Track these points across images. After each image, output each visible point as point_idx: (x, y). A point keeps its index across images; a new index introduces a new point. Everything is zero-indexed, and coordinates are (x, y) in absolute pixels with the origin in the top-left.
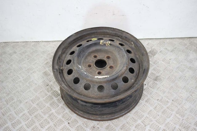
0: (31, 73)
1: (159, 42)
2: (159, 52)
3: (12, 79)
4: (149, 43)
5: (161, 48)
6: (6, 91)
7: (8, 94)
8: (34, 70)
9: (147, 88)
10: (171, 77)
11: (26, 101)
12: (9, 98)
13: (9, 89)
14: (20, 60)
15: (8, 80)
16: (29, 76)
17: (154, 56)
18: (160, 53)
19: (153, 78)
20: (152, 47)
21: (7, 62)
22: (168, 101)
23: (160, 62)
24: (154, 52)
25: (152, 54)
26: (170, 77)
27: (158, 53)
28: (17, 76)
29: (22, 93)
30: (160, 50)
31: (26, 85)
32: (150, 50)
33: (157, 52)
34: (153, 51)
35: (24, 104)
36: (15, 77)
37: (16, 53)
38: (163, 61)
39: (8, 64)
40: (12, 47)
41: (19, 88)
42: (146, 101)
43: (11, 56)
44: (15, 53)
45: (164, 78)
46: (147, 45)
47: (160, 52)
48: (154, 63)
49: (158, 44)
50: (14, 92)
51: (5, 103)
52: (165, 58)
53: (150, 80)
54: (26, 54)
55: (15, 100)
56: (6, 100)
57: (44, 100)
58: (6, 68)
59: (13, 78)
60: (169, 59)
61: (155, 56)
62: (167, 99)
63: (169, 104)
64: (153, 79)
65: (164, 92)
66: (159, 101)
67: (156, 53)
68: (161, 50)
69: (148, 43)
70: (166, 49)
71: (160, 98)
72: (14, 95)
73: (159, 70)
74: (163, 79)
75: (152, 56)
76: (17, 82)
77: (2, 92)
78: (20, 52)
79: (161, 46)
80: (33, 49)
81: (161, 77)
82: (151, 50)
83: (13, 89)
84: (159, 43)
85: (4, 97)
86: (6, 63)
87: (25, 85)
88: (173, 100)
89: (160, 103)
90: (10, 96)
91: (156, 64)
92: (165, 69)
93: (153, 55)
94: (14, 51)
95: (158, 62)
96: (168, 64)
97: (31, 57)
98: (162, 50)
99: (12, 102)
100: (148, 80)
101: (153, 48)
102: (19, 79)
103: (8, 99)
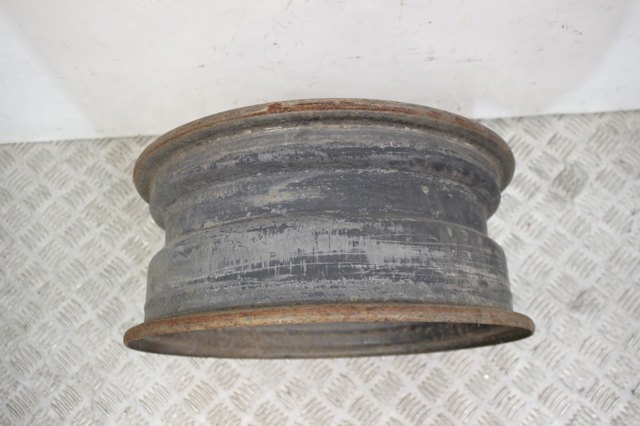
0: (123, 288)
1: (594, 131)
2: (592, 176)
3: (58, 315)
4: (554, 136)
5: (603, 156)
6: (45, 365)
7: (57, 380)
8: (129, 275)
9: (545, 340)
10: (630, 293)
11: (125, 404)
12: (63, 395)
13: (57, 358)
14: (70, 229)
15: (46, 320)
16: (116, 298)
17: (572, 197)
18: (597, 185)
19: (567, 301)
20: (568, 154)
21: (22, 238)
22: (618, 393)
23: (594, 228)
24: (575, 180)
25: (568, 191)
26: (627, 291)
27: (591, 184)
28: (73, 301)
29: (103, 373)
30: (598, 170)
31: (113, 341)
32: (562, 168)
33: (587, 178)
34: (571, 175)
35: (120, 418)
36: (64, 304)
37: (50, 195)
38: (608, 222)
39: (30, 248)
40: (29, 165)
41: (89, 353)
42: (540, 397)
43: (33, 207)
44: (46, 194)
45: (605, 297)
46: (550, 142)
47: (598, 178)
48: (574, 232)
49: (590, 140)
50: (76, 369)
51: (53, 414)
52: (613, 208)
53: (556, 309)
54: (89, 199)
55: (85, 402)
56: (54, 402)
57: (185, 399)
58: (27, 267)
59: (61, 309)
60: (628, 213)
61: (577, 200)
62: (614, 388)
63: (620, 407)
64: (568, 305)
65: (604, 359)
66: (584, 394)
67: (583, 184)
68: (602, 167)
69: (550, 135)
70: (622, 162)
71: (588, 384)
72: (79, 382)
73: (591, 262)
74: (601, 300)
75: (568, 199)
76: (76, 325)
77: (32, 371)
78: (64, 191)
79: (602, 148)
80: (110, 176)
81: (594, 294)
82: (565, 170)
83: (67, 356)
84: (595, 135)
85: (41, 389)
86: (20, 242)
87: (108, 341)
88: (633, 391)
89: (587, 402)
90: (63, 387)
91: (578, 237)
92: (611, 260)
93: (570, 194)
94: (40, 185)
95: (589, 228)
96: (626, 236)
97: (109, 215)
98: (605, 169)
99: (76, 409)
100: (550, 306)
101: (572, 158)
102: (83, 316)
103: (59, 398)
